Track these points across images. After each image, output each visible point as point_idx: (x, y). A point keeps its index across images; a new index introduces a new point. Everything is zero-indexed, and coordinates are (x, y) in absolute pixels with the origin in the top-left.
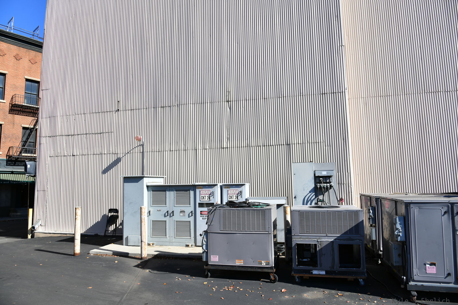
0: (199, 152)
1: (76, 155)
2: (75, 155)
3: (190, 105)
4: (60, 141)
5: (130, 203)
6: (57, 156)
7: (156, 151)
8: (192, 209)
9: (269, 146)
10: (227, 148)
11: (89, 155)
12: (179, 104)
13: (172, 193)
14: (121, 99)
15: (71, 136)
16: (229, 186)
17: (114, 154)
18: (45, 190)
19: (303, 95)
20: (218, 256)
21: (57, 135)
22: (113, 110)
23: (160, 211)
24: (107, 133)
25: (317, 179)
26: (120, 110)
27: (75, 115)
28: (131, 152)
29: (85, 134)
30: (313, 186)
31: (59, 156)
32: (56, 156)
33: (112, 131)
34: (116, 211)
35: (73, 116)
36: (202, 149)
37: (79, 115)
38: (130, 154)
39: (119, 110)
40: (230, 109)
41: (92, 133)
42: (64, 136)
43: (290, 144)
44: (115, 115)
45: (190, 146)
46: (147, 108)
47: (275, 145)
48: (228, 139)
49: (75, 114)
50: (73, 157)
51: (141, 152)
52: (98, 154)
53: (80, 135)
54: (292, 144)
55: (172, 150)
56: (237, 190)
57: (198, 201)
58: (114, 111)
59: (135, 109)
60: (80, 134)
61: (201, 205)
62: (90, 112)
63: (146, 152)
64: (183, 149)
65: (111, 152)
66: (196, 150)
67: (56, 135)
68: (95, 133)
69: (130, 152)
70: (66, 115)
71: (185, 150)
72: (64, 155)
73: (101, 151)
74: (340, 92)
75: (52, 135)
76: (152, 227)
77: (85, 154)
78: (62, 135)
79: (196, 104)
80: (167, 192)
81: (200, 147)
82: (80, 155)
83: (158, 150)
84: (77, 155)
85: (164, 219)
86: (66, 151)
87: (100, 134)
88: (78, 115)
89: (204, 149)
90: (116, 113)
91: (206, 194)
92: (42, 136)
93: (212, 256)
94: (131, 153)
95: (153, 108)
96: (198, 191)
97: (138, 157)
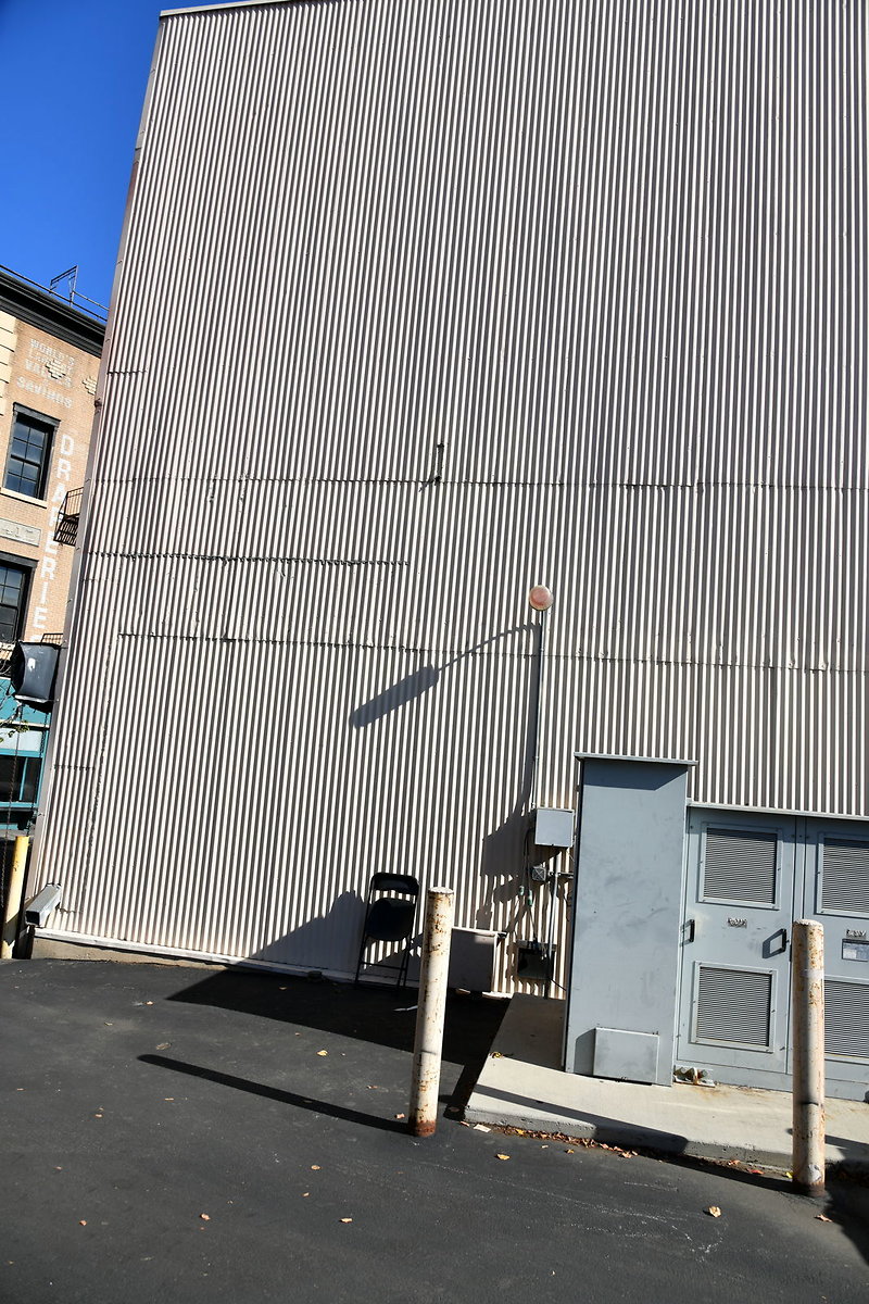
0: (787, 681)
1: (240, 640)
2: (234, 640)
3: (752, 489)
4: (173, 576)
5: (612, 880)
6: (155, 638)
7: (597, 659)
11: (295, 643)
12: (708, 483)
13: (807, 851)
14: (452, 439)
15: (221, 562)
17: (408, 650)
18: (91, 766)
21: (164, 552)
22: (414, 478)
24: (380, 563)
26: (443, 480)
27: (244, 483)
28: (486, 651)
29: (283, 561)
31: (162, 637)
32: (149, 636)
33: (406, 559)
34: (410, 885)
35: (237, 484)
37: (264, 483)
38: (478, 657)
39: (438, 479)
41: (315, 558)
42: (191, 558)
44: (420, 499)
45: (746, 649)
46: (561, 485)
49: (244, 479)
50: (225, 644)
51: (527, 656)
52: (337, 645)
53: (263, 560)
55: (664, 659)
58: (416, 483)
59: (510, 484)
60: (261, 556)
62: (311, 478)
63: (550, 656)
64: (713, 662)
65: (394, 642)
66: (774, 669)
67: (157, 552)
68: (328, 558)
69: (478, 650)
70: (206, 477)
71: (724, 666)
72: (185, 635)
73: (351, 636)
75: (139, 552)
77: (278, 639)
78: (183, 552)
79: (780, 486)
81: (789, 659)
82: (254, 641)
83: (606, 652)
84: (244, 637)
85: (763, 966)
86: (197, 620)
87: (351, 565)
88: (257, 482)
89: (808, 669)
90: (427, 489)
92: (95, 550)
94: (482, 654)
95: (592, 485)
97: (511, 673)
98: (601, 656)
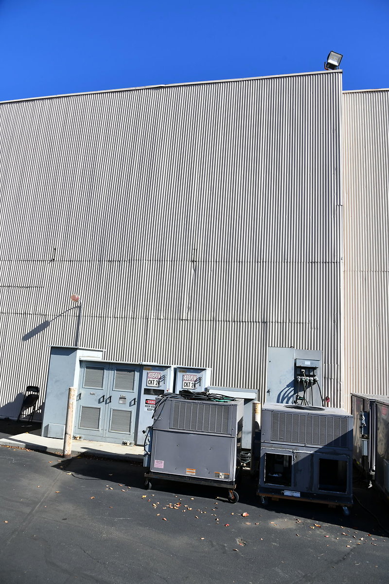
0: (151, 323)
3: (144, 261)
5: (56, 381)
7: (97, 317)
8: (136, 396)
9: (240, 321)
10: (187, 320)
12: (132, 260)
13: (112, 372)
14: (59, 247)
16: (186, 370)
17: (42, 315)
19: (287, 262)
20: (163, 462)
22: (47, 260)
23: (94, 394)
24: (36, 287)
25: (298, 370)
26: (55, 260)
28: (65, 315)
29: (7, 287)
30: (293, 378)
33: (43, 286)
34: (36, 389)
36: (155, 319)
39: (54, 260)
40: (195, 271)
41: (17, 286)
43: (267, 322)
44: (49, 266)
45: (140, 313)
46: (90, 261)
47: (248, 322)
48: (189, 309)
51: (76, 316)
52: (22, 314)
53: (1, 286)
54: (270, 322)
55: (116, 316)
56: (195, 376)
57: (144, 387)
61: (147, 391)
62: (17, 260)
63: (83, 316)
64: (130, 317)
65: (38, 313)
66: (148, 319)
68: (21, 286)
69: (62, 315)
71: (134, 318)
74: (334, 262)
76: (81, 416)
80: (105, 371)
81: (152, 316)
83: (99, 315)
85: (98, 406)
87: (27, 288)
89: (158, 319)
90: (51, 263)
91: (155, 378)
93: (156, 461)
95: (98, 261)
96: (145, 372)
97: (72, 321)
98: (98, 316)
